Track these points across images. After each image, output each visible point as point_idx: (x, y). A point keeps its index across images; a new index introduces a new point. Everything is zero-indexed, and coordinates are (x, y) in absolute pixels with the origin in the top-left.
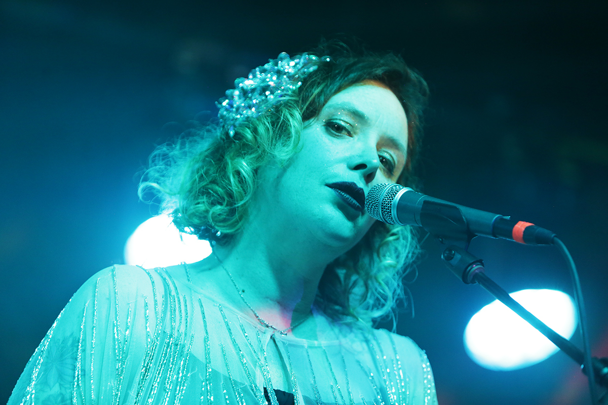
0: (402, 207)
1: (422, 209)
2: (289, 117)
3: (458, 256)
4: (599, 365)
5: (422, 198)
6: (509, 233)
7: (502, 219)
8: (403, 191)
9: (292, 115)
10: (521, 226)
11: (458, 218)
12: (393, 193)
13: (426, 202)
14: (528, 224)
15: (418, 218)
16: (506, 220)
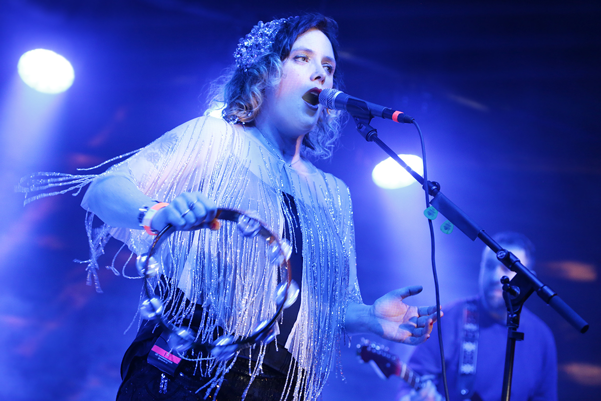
0: (337, 100)
1: (348, 102)
2: (275, 62)
3: (364, 127)
4: (431, 185)
5: (348, 96)
6: (390, 117)
7: (387, 109)
8: (338, 93)
9: (276, 61)
10: (397, 113)
11: (366, 108)
12: (333, 94)
13: (349, 99)
14: (401, 113)
15: (345, 106)
16: (389, 110)
